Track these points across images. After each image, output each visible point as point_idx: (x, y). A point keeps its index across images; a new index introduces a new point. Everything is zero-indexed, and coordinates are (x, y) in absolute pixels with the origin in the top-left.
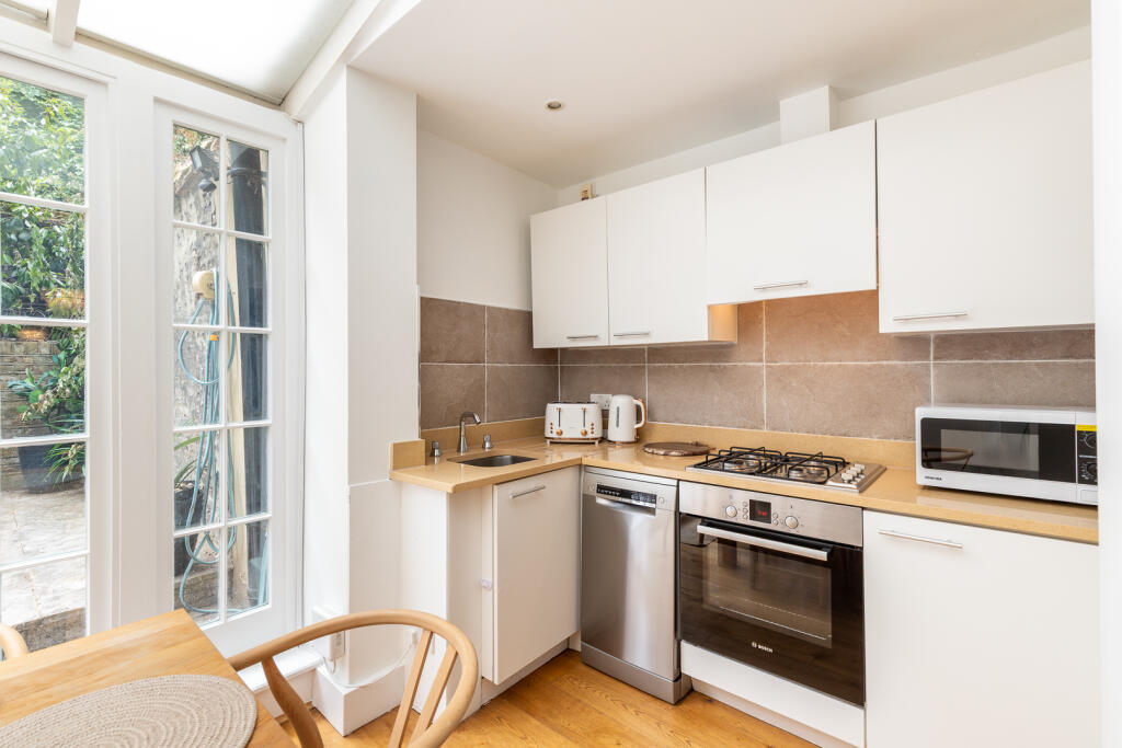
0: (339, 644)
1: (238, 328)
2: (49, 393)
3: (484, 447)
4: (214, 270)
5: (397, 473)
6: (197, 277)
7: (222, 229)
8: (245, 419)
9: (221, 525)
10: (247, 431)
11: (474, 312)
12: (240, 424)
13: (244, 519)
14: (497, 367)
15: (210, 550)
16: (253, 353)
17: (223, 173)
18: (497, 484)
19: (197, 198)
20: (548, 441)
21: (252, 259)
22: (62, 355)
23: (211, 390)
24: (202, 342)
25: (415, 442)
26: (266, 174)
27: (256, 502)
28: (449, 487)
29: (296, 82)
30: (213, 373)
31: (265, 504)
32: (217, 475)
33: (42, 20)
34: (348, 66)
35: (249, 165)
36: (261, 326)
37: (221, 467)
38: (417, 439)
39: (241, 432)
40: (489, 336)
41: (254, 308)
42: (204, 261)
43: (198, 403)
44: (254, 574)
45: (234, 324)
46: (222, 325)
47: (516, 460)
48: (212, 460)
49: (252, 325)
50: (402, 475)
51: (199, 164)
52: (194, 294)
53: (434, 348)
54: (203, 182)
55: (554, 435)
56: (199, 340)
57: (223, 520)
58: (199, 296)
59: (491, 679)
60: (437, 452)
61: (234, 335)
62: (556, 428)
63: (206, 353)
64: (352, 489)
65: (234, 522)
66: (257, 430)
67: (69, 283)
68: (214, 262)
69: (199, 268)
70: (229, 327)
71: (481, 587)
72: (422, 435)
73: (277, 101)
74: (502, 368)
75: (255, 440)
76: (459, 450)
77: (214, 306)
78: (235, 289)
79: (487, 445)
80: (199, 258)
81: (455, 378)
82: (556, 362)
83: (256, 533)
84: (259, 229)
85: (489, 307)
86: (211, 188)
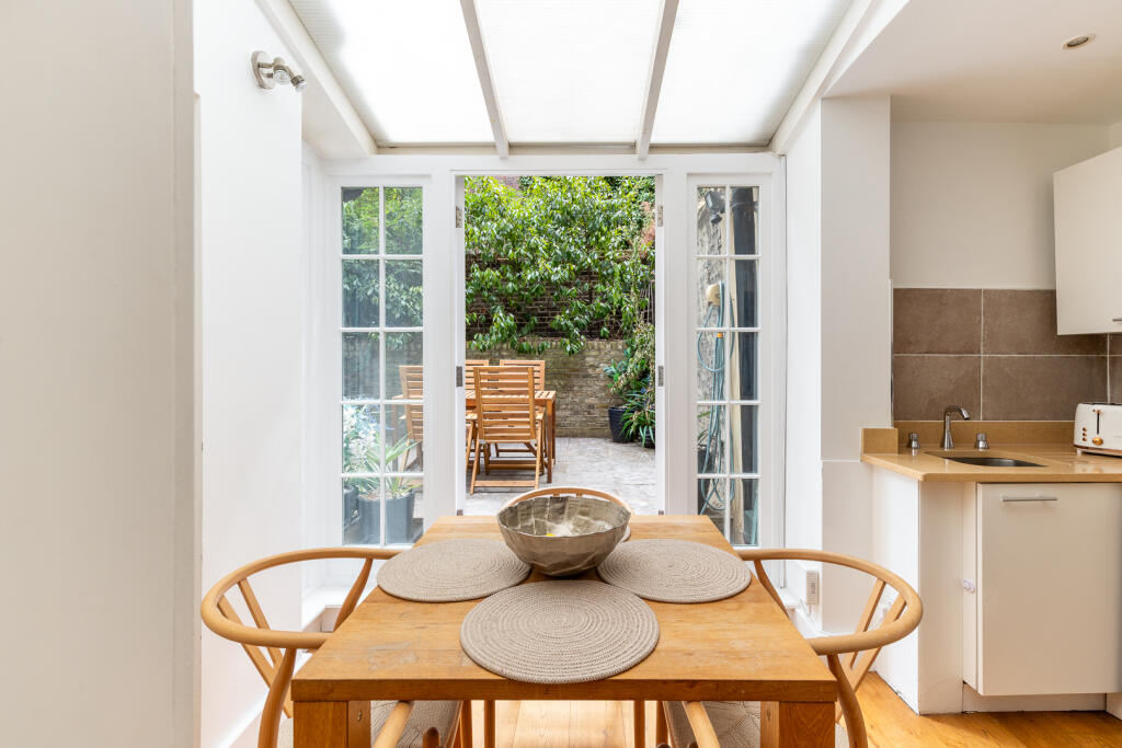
0: (813, 592)
1: (737, 329)
2: (623, 376)
3: (977, 446)
4: (720, 283)
5: (867, 456)
6: (709, 289)
7: (727, 255)
8: (742, 398)
9: (725, 476)
10: (743, 407)
11: (965, 299)
12: (739, 402)
13: (741, 475)
14: (999, 359)
15: (717, 499)
16: (748, 345)
17: (728, 209)
18: (982, 483)
19: (708, 227)
20: (1079, 451)
21: (747, 273)
22: (629, 350)
23: (719, 375)
24: (712, 340)
25: (888, 430)
26: (757, 203)
27: (749, 463)
28: (919, 475)
29: (781, 123)
30: (720, 362)
31: (756, 466)
32: (722, 444)
33: (632, 147)
34: (823, 99)
35: (745, 201)
36: (753, 326)
37: (725, 436)
38: (890, 428)
39: (739, 408)
40: (986, 324)
41: (748, 313)
42: (713, 275)
43: (708, 386)
44: (749, 523)
45: (733, 326)
46: (727, 328)
47: (1018, 464)
48: (718, 431)
49: (747, 326)
50: (875, 460)
51: (711, 204)
52: (706, 302)
53: (912, 339)
54: (713, 217)
55: (1089, 444)
56: (709, 337)
57: (728, 473)
58: (710, 303)
59: (974, 687)
60: (914, 444)
61: (734, 333)
62: (1092, 435)
63: (714, 348)
64: (824, 464)
65: (733, 476)
66: (750, 407)
67: (633, 300)
68: (719, 276)
69: (710, 282)
70: (731, 328)
71: (961, 587)
72: (895, 425)
73: (764, 144)
74: (1005, 359)
75: (749, 415)
76: (942, 446)
77: (721, 311)
78: (735, 297)
79: (981, 444)
80: (709, 274)
81: (938, 371)
82: (1104, 351)
83: (749, 487)
84: (752, 251)
85: (986, 291)
86: (718, 220)
